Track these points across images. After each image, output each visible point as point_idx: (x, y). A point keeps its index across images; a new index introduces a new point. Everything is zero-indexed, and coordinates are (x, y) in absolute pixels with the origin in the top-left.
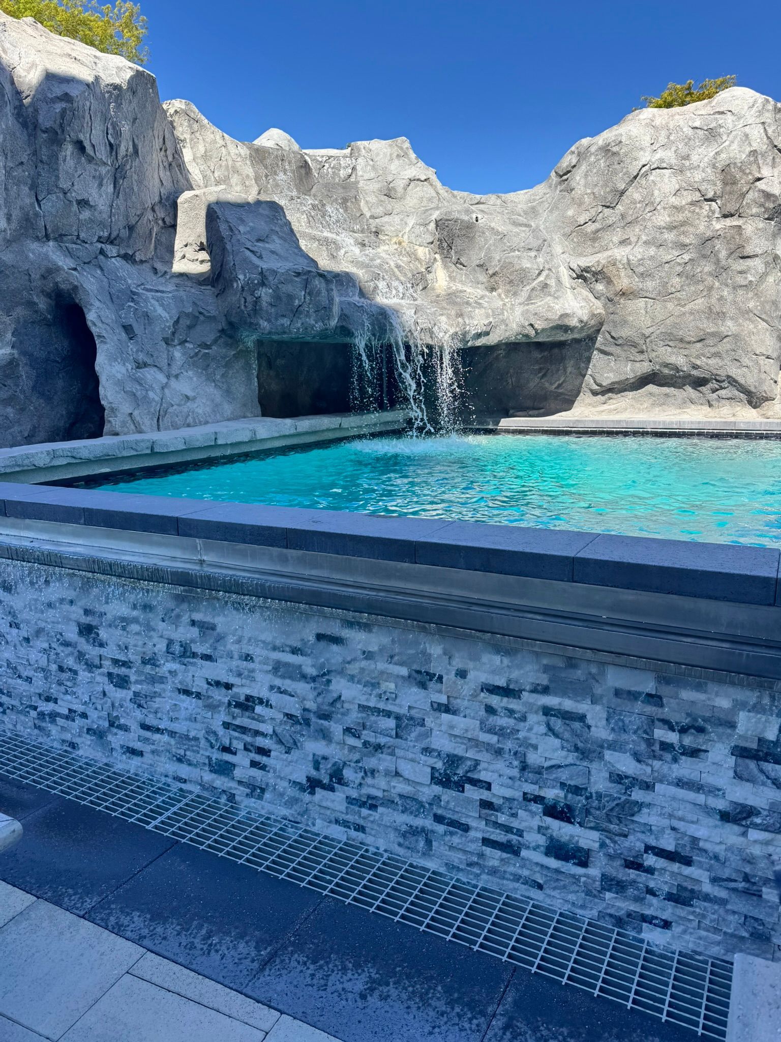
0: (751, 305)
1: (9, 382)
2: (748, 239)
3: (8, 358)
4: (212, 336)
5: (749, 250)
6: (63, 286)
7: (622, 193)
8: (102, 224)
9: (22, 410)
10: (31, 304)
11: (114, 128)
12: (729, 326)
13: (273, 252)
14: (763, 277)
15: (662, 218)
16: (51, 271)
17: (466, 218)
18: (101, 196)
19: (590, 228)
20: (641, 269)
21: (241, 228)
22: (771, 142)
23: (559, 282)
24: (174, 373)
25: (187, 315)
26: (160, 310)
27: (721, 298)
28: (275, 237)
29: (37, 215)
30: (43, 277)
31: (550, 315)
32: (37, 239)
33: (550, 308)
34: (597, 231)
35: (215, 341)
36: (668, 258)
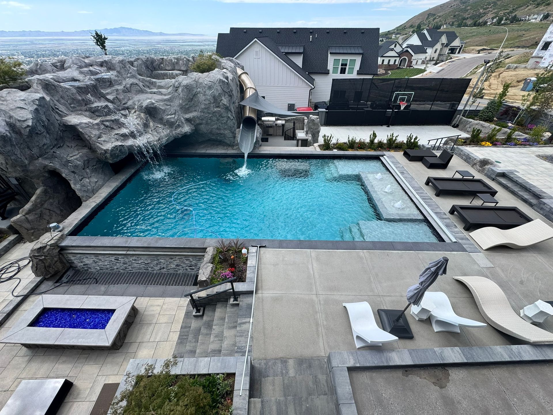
0: (226, 127)
1: (47, 194)
2: (222, 113)
3: (44, 189)
4: (95, 163)
5: (223, 116)
6: (51, 169)
7: (192, 99)
8: (50, 146)
9: (53, 198)
10: (44, 176)
11: (42, 121)
12: (222, 132)
13: (104, 141)
14: (227, 121)
15: (203, 106)
16: (45, 167)
17: (153, 106)
18: (47, 140)
19: (187, 106)
20: (201, 118)
21: (92, 136)
22: (223, 90)
23: (182, 122)
24: (89, 176)
25: (86, 160)
26: (78, 162)
27: (219, 126)
28: (103, 135)
29: (33, 154)
30: (43, 169)
31: (182, 133)
32: (36, 159)
33: (181, 131)
34: (188, 107)
35: (96, 164)
36: (206, 115)
